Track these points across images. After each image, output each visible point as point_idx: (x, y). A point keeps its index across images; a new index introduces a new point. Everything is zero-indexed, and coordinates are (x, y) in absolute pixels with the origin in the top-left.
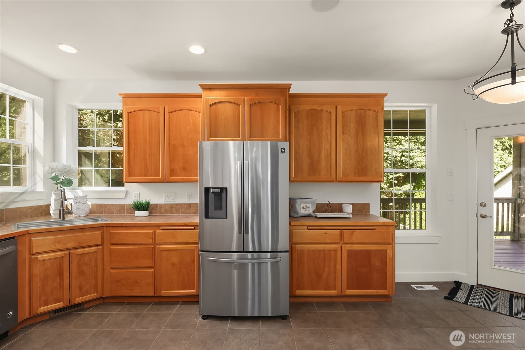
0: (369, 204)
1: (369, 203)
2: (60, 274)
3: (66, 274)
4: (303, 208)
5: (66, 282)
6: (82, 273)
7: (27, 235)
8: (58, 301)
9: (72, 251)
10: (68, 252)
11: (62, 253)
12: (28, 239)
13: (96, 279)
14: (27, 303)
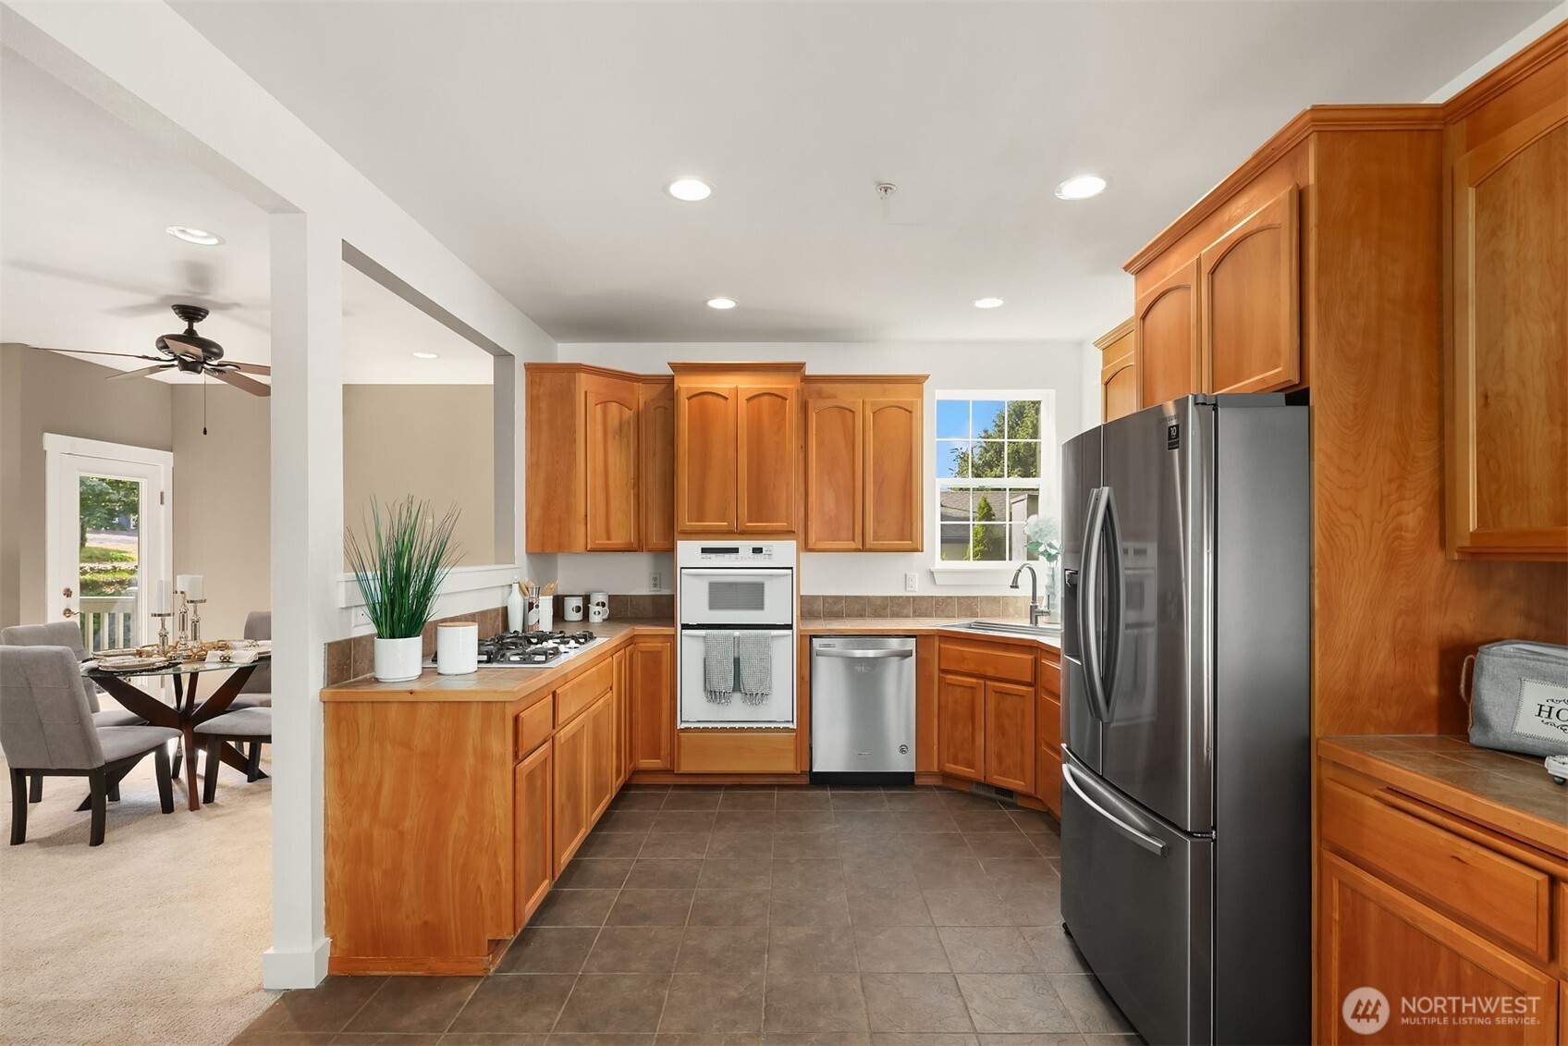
2: (973, 717)
3: (980, 721)
5: (980, 740)
6: (1001, 729)
7: (937, 638)
8: (970, 765)
9: (988, 683)
10: (982, 682)
11: (974, 680)
12: (937, 644)
13: (1022, 749)
14: (935, 747)
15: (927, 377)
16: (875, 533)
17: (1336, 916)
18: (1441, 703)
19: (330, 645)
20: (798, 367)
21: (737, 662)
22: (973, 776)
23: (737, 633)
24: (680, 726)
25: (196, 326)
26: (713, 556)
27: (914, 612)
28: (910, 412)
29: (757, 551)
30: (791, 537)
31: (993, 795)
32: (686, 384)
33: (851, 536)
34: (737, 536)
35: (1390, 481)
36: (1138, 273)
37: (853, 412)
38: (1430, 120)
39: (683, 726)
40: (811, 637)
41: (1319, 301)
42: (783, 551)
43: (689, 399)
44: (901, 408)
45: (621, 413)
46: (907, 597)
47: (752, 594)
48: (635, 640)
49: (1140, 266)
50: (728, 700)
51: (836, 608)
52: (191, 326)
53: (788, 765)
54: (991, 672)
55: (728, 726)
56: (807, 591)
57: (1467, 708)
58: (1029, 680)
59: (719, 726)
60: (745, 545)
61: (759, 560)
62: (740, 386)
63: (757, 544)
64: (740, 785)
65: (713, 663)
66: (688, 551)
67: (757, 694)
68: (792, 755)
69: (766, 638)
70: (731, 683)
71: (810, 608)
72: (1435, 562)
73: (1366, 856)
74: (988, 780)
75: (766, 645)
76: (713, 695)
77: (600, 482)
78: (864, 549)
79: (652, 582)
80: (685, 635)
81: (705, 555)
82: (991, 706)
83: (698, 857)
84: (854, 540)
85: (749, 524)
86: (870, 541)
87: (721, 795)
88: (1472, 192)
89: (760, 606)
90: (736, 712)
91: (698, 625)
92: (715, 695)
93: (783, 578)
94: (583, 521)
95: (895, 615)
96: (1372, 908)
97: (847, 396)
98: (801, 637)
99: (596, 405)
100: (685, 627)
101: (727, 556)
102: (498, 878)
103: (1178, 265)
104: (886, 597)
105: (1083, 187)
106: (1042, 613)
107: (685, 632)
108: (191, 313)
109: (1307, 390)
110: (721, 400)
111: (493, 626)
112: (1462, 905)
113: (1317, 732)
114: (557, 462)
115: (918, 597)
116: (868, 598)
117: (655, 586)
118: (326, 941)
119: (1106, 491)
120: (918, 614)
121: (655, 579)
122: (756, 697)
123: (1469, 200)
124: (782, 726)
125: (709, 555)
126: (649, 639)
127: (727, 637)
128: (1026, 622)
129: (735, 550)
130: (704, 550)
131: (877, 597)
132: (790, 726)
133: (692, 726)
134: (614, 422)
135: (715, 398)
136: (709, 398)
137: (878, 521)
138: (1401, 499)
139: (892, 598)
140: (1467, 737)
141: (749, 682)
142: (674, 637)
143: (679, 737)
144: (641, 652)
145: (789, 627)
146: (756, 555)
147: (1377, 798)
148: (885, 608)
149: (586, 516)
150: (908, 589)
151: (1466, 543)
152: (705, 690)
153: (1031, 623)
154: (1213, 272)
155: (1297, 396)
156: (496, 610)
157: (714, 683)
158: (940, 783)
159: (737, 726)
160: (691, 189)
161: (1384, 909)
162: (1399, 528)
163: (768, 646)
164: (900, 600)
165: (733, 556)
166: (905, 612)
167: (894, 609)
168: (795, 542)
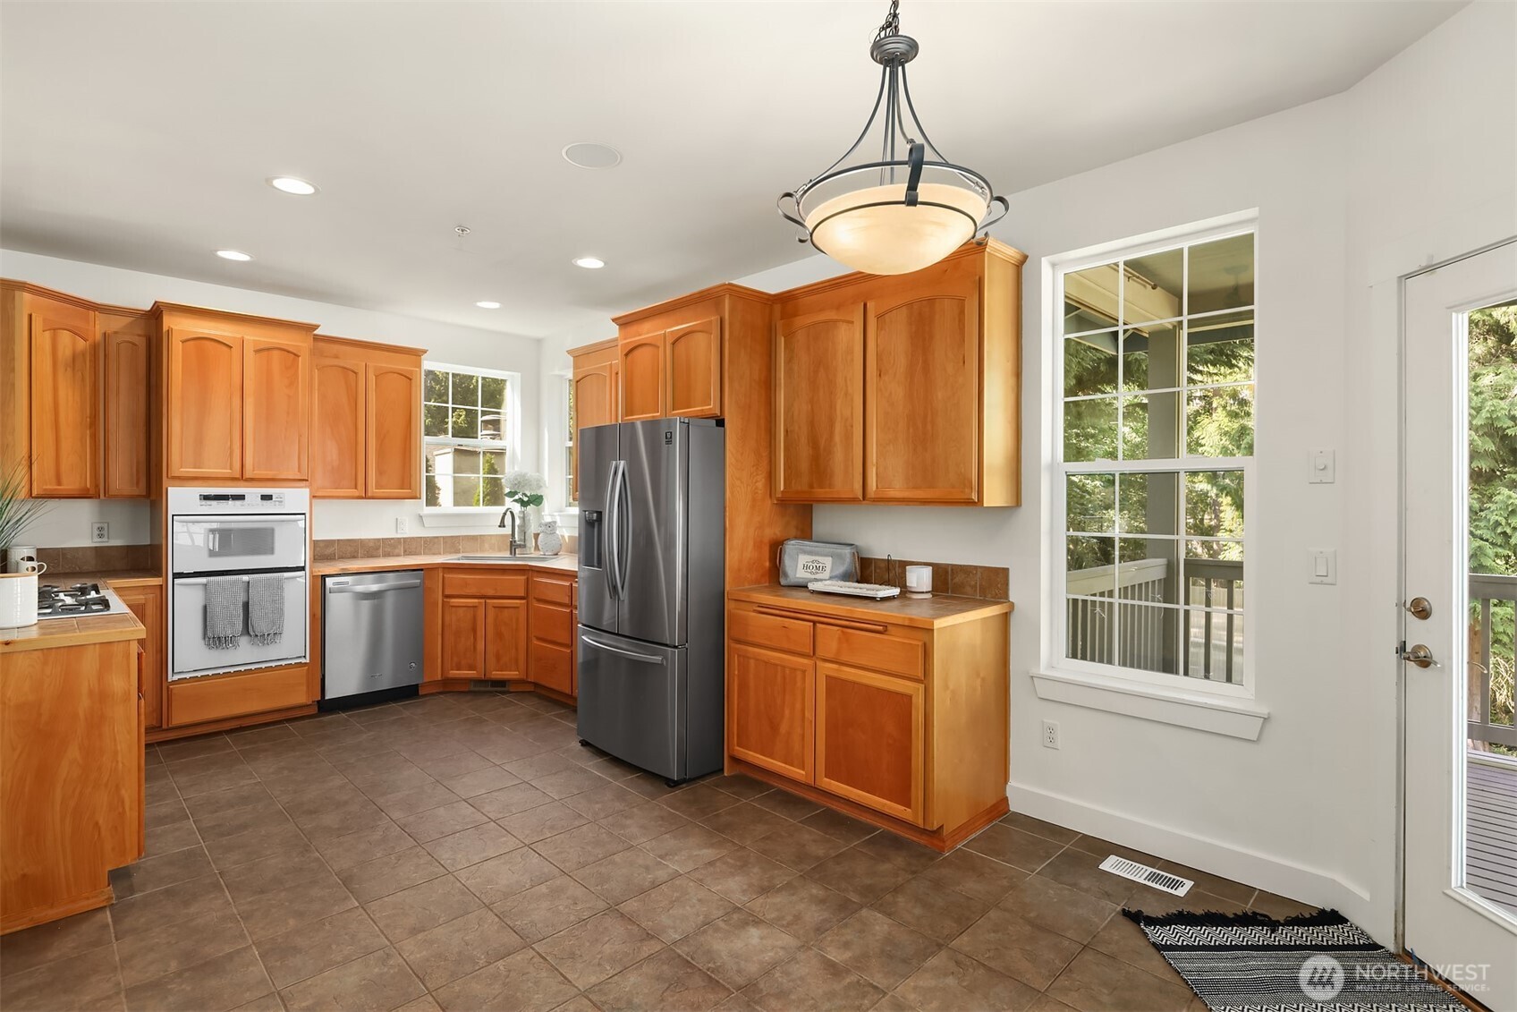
0: (1006, 571)
1: (1008, 569)
2: (474, 630)
3: (480, 633)
4: (806, 567)
5: (480, 646)
6: (499, 635)
7: (440, 570)
8: (471, 668)
9: (488, 601)
10: (483, 601)
11: (476, 601)
12: (441, 575)
13: (517, 649)
14: (439, 660)
15: (425, 352)
16: (377, 482)
17: (736, 672)
18: (770, 569)
20: (310, 328)
21: (246, 606)
22: (476, 676)
23: (245, 578)
24: (172, 678)
26: (215, 503)
27: (405, 551)
28: (411, 380)
29: (267, 497)
30: (304, 484)
31: (490, 689)
33: (353, 483)
34: (245, 483)
35: (753, 466)
36: (620, 325)
37: (355, 373)
38: (768, 300)
39: (176, 677)
40: (322, 577)
41: (729, 377)
42: (294, 498)
43: (183, 342)
44: (402, 375)
45: (74, 344)
46: (398, 538)
47: (260, 539)
49: (624, 323)
50: (236, 646)
51: (328, 551)
53: (299, 698)
54: (491, 593)
55: (232, 670)
56: (319, 535)
57: (779, 570)
58: (523, 595)
59: (221, 671)
60: (253, 493)
61: (268, 507)
62: (246, 337)
63: (266, 491)
64: (241, 727)
65: (217, 609)
67: (268, 635)
68: (305, 688)
69: (280, 580)
70: (239, 626)
71: (324, 551)
72: (768, 502)
73: (750, 639)
74: (488, 676)
75: (279, 587)
76: (215, 640)
77: (49, 419)
78: (366, 497)
79: (96, 532)
80: (178, 584)
81: (204, 502)
82: (490, 619)
84: (356, 488)
85: (257, 473)
86: (372, 490)
87: (226, 738)
88: (783, 339)
89: (271, 551)
90: (244, 654)
91: (197, 572)
92: (220, 642)
93: (295, 524)
94: (24, 463)
95: (387, 555)
96: (752, 662)
97: (353, 359)
98: (314, 577)
99: (45, 330)
100: (177, 575)
101: (231, 503)
102: (121, 810)
103: (648, 331)
104: (379, 540)
105: (591, 263)
106: (520, 546)
107: (177, 581)
109: (724, 420)
110: (223, 347)
112: (785, 645)
113: (727, 588)
115: (409, 538)
116: (361, 541)
117: (101, 536)
119: (622, 462)
120: (407, 553)
121: (100, 529)
122: (265, 639)
123: (782, 341)
124: (293, 662)
125: (209, 502)
127: (233, 582)
128: (507, 554)
129: (242, 497)
130: (206, 498)
131: (369, 540)
132: (304, 660)
133: (187, 676)
134: (65, 352)
136: (209, 344)
137: (380, 472)
138: (757, 475)
139: (384, 540)
140: (780, 583)
141: (260, 623)
142: (162, 589)
143: (170, 690)
145: (303, 569)
146: (265, 502)
147: (755, 611)
148: (378, 549)
149: (30, 457)
150: (399, 531)
151: (779, 495)
152: (205, 638)
153: (511, 554)
154: (674, 344)
155: (720, 423)
157: (218, 629)
158: (441, 690)
159: (243, 668)
160: (293, 185)
161: (757, 660)
162: (756, 488)
163: (281, 588)
164: (392, 541)
165: (238, 503)
166: (397, 551)
167: (386, 549)
168: (308, 490)
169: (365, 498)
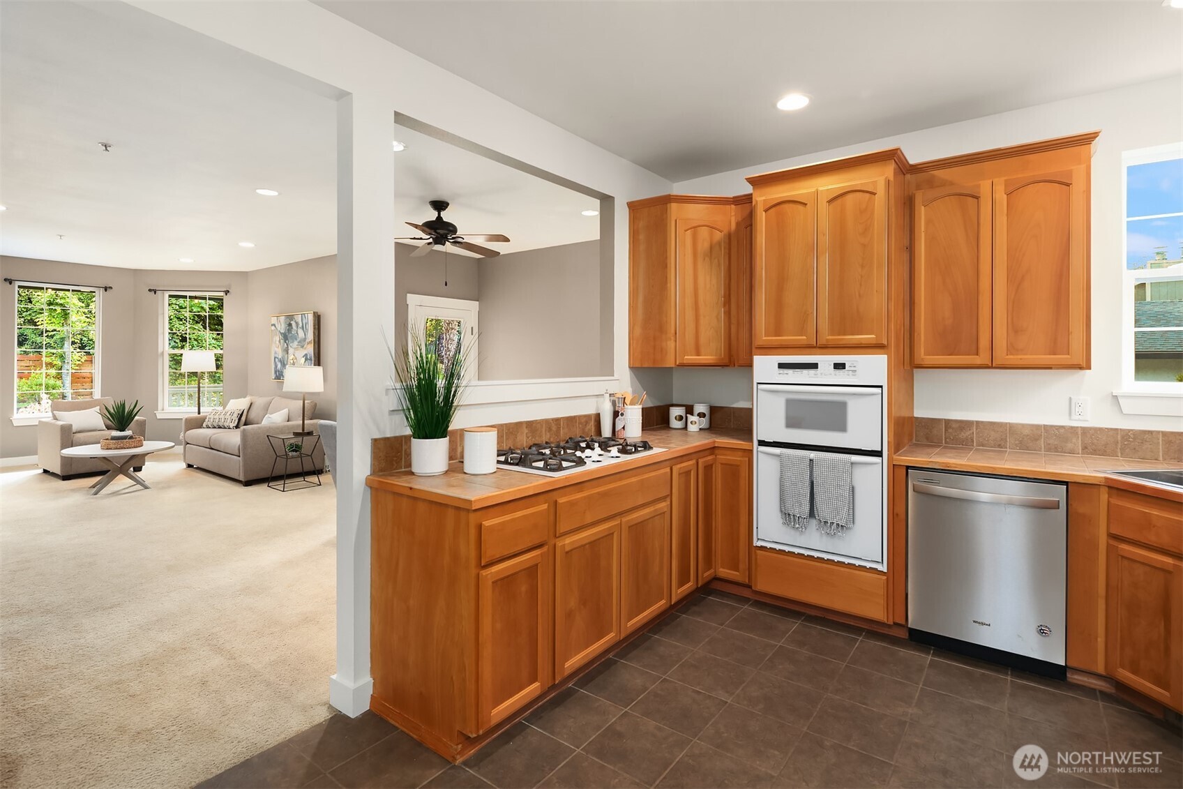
8: (1160, 682)
11: (1170, 561)
12: (1105, 495)
19: (375, 442)
20: (892, 155)
21: (812, 486)
23: (812, 454)
24: (757, 543)
25: (443, 214)
26: (790, 371)
27: (1085, 448)
28: (1068, 184)
29: (839, 366)
30: (882, 351)
32: (762, 197)
33: (974, 350)
34: (818, 350)
37: (977, 197)
39: (760, 544)
40: (908, 468)
42: (870, 366)
43: (767, 210)
44: (1054, 181)
45: (711, 235)
46: (1072, 427)
47: (834, 415)
48: (717, 452)
50: (805, 527)
51: (963, 435)
52: (439, 214)
53: (876, 611)
55: (806, 553)
59: (797, 551)
60: (826, 361)
61: (840, 377)
62: (821, 189)
63: (839, 359)
64: (824, 619)
65: (787, 484)
66: (765, 366)
67: (838, 526)
68: (882, 601)
69: (850, 463)
70: (807, 506)
71: (927, 432)
75: (843, 471)
76: (789, 517)
77: (689, 301)
78: (995, 365)
80: (761, 452)
81: (782, 371)
83: (723, 696)
84: (977, 354)
85: (830, 337)
86: (1001, 355)
87: (795, 625)
89: (841, 427)
90: (812, 541)
91: (774, 442)
92: (795, 519)
93: (871, 397)
94: (673, 338)
95: (1052, 450)
98: (893, 467)
99: (686, 231)
100: (762, 443)
101: (805, 372)
104: (1038, 426)
107: (761, 448)
108: (440, 205)
110: (800, 207)
111: (583, 430)
114: (653, 286)
115: (1090, 429)
116: (1008, 425)
118: (367, 680)
120: (1091, 451)
122: (835, 529)
124: (869, 565)
125: (786, 371)
126: (728, 452)
127: (802, 458)
129: (814, 366)
130: (782, 366)
131: (1023, 425)
132: (879, 567)
133: (769, 545)
134: (704, 245)
135: (791, 205)
136: (786, 206)
137: (1015, 329)
139: (1047, 428)
141: (823, 509)
142: (751, 451)
143: (756, 555)
144: (722, 464)
145: (878, 454)
146: (838, 372)
148: (1036, 440)
149: (676, 333)
150: (1074, 417)
152: (781, 511)
156: (588, 416)
157: (789, 505)
158: (1108, 691)
159: (816, 554)
163: (853, 473)
164: (1062, 431)
165: (812, 372)
166: (1070, 446)
167: (1051, 441)
168: (886, 356)
169: (992, 367)
